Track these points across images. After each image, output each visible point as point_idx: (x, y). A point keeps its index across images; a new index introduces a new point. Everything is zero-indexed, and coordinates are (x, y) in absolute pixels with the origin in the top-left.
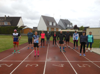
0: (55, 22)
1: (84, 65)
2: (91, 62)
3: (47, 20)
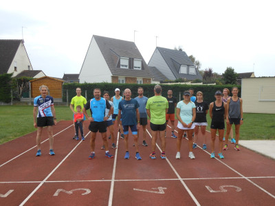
0: (139, 56)
1: (224, 188)
2: (246, 178)
3: (113, 50)
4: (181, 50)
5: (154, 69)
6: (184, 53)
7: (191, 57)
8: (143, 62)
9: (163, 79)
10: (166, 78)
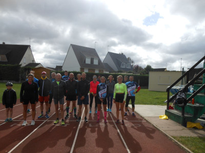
3: (82, 53)
4: (122, 54)
5: (106, 64)
6: (124, 56)
7: (129, 58)
8: (99, 61)
9: (111, 70)
10: (113, 70)
